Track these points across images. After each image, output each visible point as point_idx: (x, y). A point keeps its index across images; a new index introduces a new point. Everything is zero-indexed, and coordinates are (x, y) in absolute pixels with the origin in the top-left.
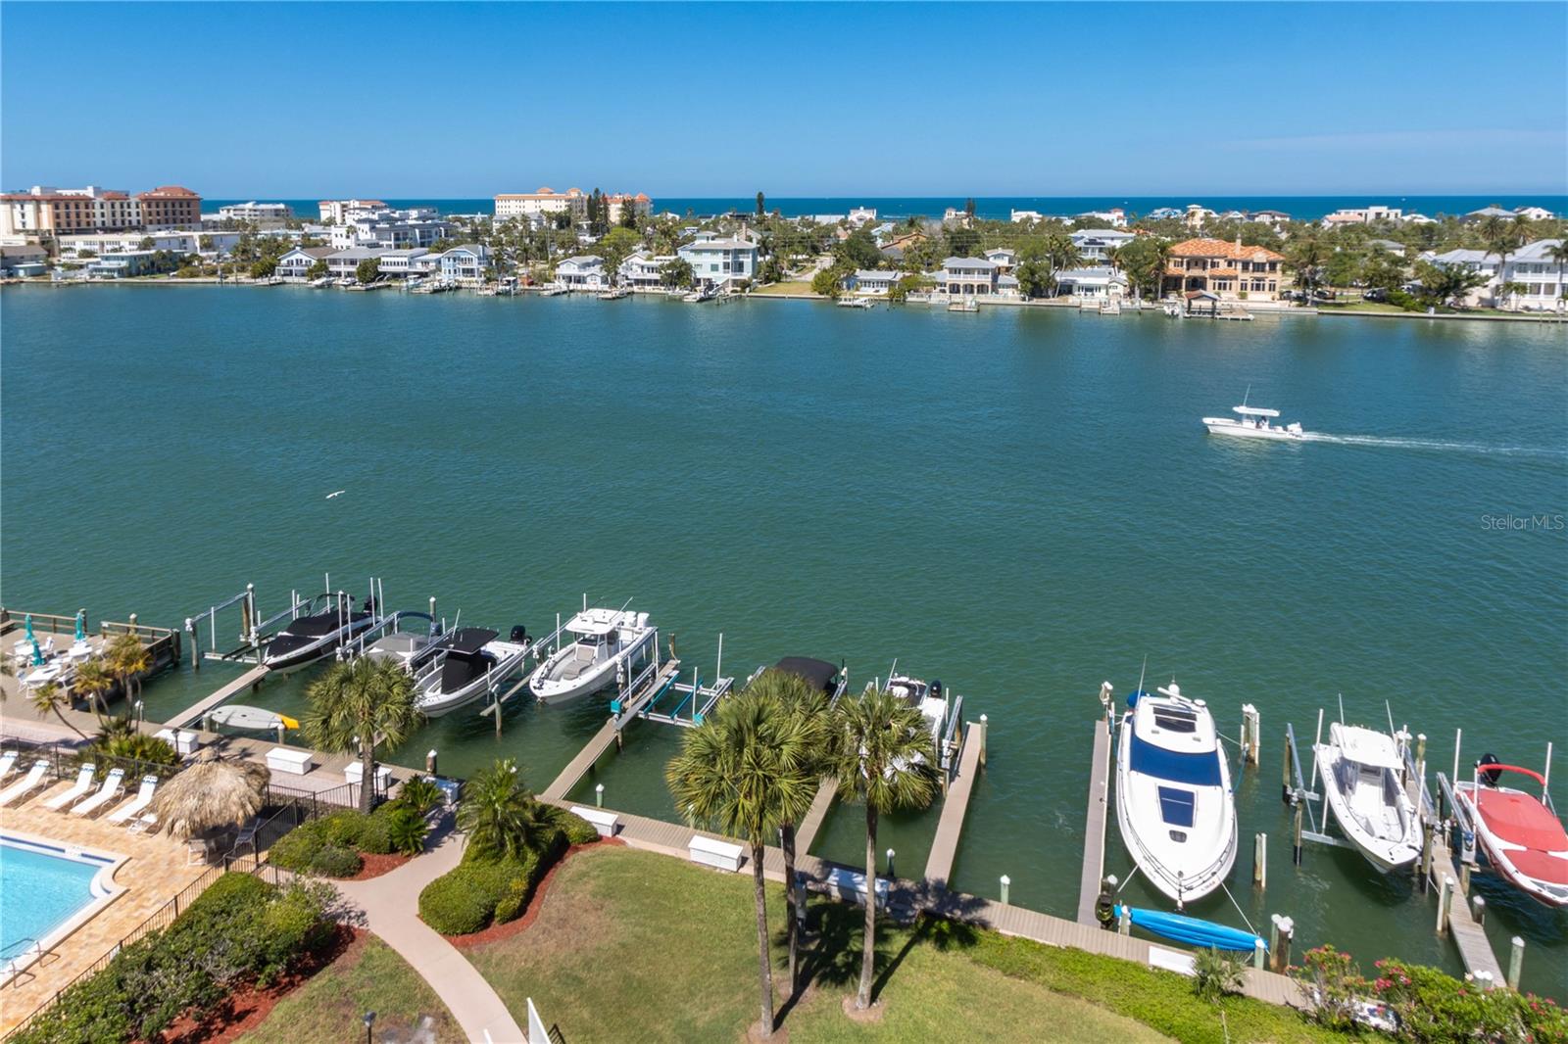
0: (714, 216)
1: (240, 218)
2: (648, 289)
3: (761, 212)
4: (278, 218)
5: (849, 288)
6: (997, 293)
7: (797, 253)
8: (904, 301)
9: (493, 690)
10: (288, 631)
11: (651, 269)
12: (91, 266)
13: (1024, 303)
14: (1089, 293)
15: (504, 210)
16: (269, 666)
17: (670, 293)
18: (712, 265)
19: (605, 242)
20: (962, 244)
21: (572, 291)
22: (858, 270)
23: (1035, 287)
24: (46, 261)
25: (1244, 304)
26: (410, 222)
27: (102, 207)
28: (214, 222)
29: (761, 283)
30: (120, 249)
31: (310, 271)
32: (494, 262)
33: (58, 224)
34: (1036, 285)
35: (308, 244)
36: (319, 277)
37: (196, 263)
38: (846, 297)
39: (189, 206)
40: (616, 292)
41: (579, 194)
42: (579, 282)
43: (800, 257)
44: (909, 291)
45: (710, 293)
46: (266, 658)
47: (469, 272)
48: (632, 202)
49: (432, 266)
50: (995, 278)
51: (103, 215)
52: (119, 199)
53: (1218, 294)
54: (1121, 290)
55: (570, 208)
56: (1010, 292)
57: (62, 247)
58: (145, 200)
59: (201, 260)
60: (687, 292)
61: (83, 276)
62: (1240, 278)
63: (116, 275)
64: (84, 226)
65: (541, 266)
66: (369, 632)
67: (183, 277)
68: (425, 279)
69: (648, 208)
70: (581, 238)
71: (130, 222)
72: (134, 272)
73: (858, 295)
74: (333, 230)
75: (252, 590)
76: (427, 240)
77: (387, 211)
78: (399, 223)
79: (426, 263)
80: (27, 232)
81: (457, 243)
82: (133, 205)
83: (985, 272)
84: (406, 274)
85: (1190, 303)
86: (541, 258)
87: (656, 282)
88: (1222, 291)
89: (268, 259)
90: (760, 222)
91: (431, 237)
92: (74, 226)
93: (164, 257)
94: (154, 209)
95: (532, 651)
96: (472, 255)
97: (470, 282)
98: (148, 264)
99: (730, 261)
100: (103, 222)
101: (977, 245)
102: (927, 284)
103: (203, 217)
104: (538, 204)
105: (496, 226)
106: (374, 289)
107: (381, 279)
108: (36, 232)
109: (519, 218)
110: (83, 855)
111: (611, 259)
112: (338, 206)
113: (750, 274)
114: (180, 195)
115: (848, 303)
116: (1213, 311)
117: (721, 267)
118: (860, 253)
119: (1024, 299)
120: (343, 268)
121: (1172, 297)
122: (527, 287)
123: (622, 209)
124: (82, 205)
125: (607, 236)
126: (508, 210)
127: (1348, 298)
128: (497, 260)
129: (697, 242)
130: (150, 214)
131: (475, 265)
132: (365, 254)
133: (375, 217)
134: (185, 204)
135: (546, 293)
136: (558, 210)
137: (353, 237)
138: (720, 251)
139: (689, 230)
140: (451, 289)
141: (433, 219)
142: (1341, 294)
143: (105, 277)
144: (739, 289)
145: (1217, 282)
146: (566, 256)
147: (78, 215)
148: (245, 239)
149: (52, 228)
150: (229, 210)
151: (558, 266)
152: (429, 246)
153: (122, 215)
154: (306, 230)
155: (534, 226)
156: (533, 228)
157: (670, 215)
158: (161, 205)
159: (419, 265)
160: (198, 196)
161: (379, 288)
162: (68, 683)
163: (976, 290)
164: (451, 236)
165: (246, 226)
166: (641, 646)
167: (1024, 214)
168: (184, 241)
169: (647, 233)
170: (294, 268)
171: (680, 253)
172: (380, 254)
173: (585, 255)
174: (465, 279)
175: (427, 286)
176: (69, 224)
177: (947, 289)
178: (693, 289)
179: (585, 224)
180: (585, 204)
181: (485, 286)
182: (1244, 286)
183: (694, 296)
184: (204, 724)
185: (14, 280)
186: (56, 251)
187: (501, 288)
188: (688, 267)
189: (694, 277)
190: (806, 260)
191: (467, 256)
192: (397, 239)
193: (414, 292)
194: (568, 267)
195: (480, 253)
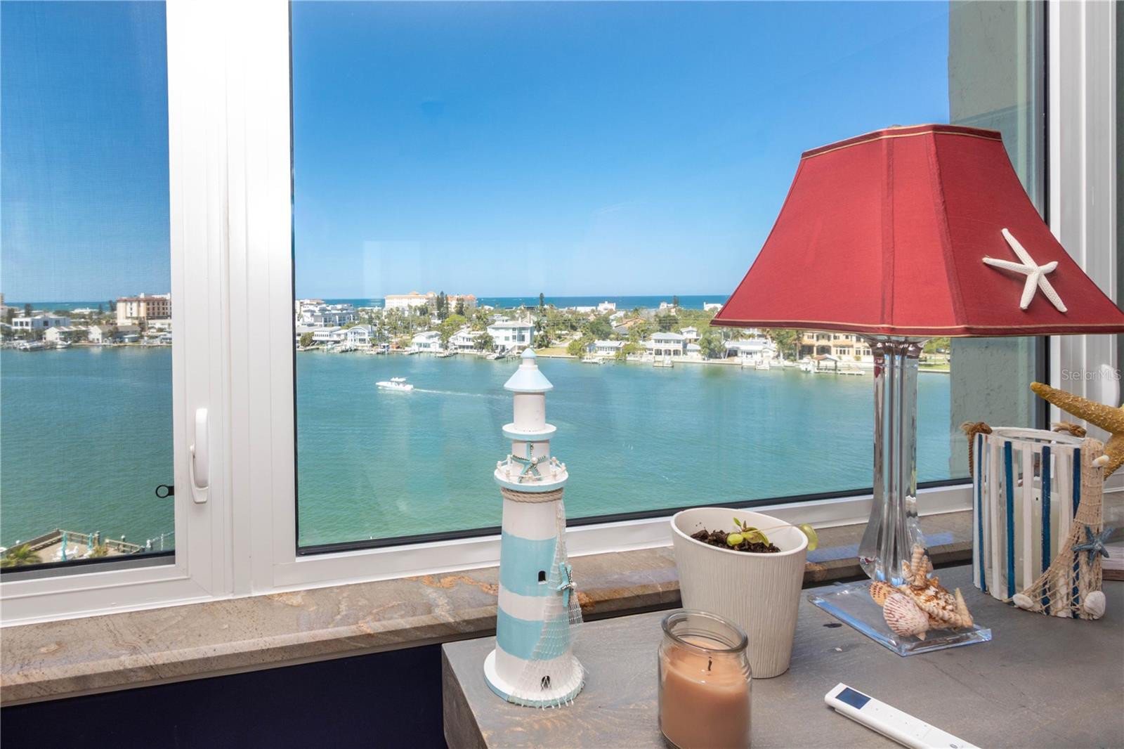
2: (466, 351)
3: (542, 305)
5: (590, 351)
6: (687, 355)
7: (561, 330)
8: (625, 360)
11: (469, 339)
12: (162, 337)
13: (704, 362)
14: (749, 356)
15: (390, 304)
17: (479, 353)
18: (506, 337)
19: (445, 323)
20: (667, 324)
21: (421, 352)
22: (596, 340)
23: (712, 353)
24: (140, 334)
25: (859, 364)
26: (334, 312)
29: (535, 348)
32: (377, 335)
33: (148, 314)
34: (712, 350)
38: (588, 357)
40: (447, 353)
41: (433, 295)
42: (425, 347)
43: (562, 332)
44: (629, 353)
45: (503, 354)
47: (364, 340)
48: (462, 300)
49: (343, 337)
50: (685, 346)
53: (840, 358)
54: (772, 354)
55: (428, 303)
56: (695, 354)
57: (150, 326)
60: (489, 353)
61: (157, 342)
62: (855, 346)
64: (161, 315)
65: (407, 337)
68: (338, 345)
69: (473, 303)
70: (432, 321)
73: (596, 356)
76: (342, 322)
77: (323, 306)
78: (327, 312)
79: (339, 335)
80: (132, 318)
81: (359, 324)
83: (678, 342)
84: (328, 341)
85: (819, 363)
86: (405, 333)
87: (472, 347)
88: (843, 356)
90: (539, 311)
91: (344, 320)
92: (156, 315)
96: (365, 331)
97: (363, 347)
99: (516, 334)
101: (676, 325)
102: (640, 349)
104: (409, 301)
105: (384, 314)
106: (309, 350)
107: (314, 344)
109: (396, 309)
111: (445, 334)
113: (529, 343)
115: (588, 361)
116: (836, 369)
117: (511, 338)
118: (600, 329)
119: (704, 359)
121: (806, 359)
122: (395, 349)
123: (456, 304)
124: (161, 303)
125: (447, 319)
126: (393, 304)
127: (935, 361)
128: (379, 334)
129: (496, 323)
131: (366, 337)
132: (306, 330)
133: (314, 310)
135: (406, 353)
136: (419, 305)
137: (300, 321)
138: (510, 328)
139: (496, 316)
140: (351, 350)
141: (347, 310)
142: (930, 358)
144: (521, 351)
145: (839, 349)
146: (421, 332)
147: (159, 309)
149: (145, 315)
151: (415, 337)
152: (343, 326)
155: (405, 314)
156: (405, 316)
159: (335, 336)
161: (312, 349)
163: (672, 353)
164: (357, 320)
167: (712, 306)
169: (472, 318)
171: (488, 330)
172: (314, 330)
173: (432, 331)
174: (361, 345)
175: (338, 348)
176: (154, 314)
177: (653, 352)
178: (493, 351)
179: (435, 312)
180: (436, 301)
181: (371, 348)
182: (858, 352)
183: (493, 356)
185: (122, 344)
186: (146, 328)
187: (380, 350)
188: (491, 338)
189: (494, 344)
190: (567, 334)
191: (362, 331)
192: (325, 321)
193: (331, 351)
194: (421, 338)
195: (371, 330)
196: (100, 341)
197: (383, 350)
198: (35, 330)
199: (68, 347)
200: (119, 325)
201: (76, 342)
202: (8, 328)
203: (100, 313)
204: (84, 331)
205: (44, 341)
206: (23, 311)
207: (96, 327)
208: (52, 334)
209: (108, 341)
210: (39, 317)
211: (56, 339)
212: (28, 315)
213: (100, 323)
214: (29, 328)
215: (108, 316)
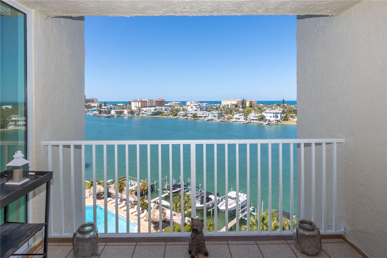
0: (272, 105)
2: (255, 121)
3: (284, 104)
4: (179, 105)
7: (293, 114)
9: (211, 206)
11: (255, 117)
12: (146, 114)
16: (168, 193)
17: (260, 122)
18: (270, 116)
19: (245, 110)
21: (237, 121)
24: (139, 112)
26: (203, 106)
27: (149, 103)
28: (167, 105)
29: (283, 121)
30: (151, 111)
31: (183, 115)
33: (141, 106)
35: (184, 110)
36: (185, 117)
40: (247, 122)
41: (240, 100)
42: (238, 119)
43: (293, 115)
45: (269, 123)
46: (168, 191)
48: (252, 102)
49: (207, 115)
51: (149, 104)
52: (151, 101)
55: (237, 103)
57: (142, 110)
59: (164, 113)
60: (264, 122)
61: (145, 115)
63: (150, 115)
64: (145, 106)
65: (231, 115)
66: (187, 189)
67: (161, 116)
68: (206, 118)
69: (256, 103)
70: (240, 109)
71: (153, 105)
72: (153, 115)
74: (188, 107)
75: (167, 178)
76: (207, 109)
77: (199, 103)
78: (201, 106)
80: (136, 107)
81: (213, 110)
82: (154, 102)
84: (202, 116)
86: (231, 114)
87: (256, 120)
89: (176, 113)
90: (283, 106)
92: (144, 106)
93: (158, 112)
95: (219, 199)
97: (215, 119)
98: (155, 113)
99: (275, 115)
103: (165, 105)
104: (231, 102)
105: (221, 107)
106: (195, 119)
107: (197, 117)
108: (138, 107)
109: (226, 105)
110: (134, 223)
111: (246, 115)
112: (190, 102)
113: (280, 119)
114: (162, 100)
117: (272, 117)
120: (190, 115)
122: (227, 120)
123: (249, 103)
124: (145, 102)
125: (246, 109)
126: (224, 103)
128: (221, 114)
129: (266, 111)
130: (156, 104)
131: (216, 115)
132: (194, 112)
133: (197, 105)
134: (162, 102)
135: (231, 121)
136: (235, 103)
137: (192, 109)
138: (272, 113)
140: (211, 120)
141: (208, 105)
143: (148, 116)
144: (277, 122)
146: (236, 113)
147: (145, 104)
148: (172, 109)
150: (170, 103)
151: (234, 116)
152: (207, 111)
154: (184, 107)
156: (229, 107)
157: (261, 105)
158: (158, 102)
159: (205, 115)
160: (165, 100)
161: (197, 119)
162: (135, 190)
165: (173, 106)
166: (244, 202)
168: (162, 109)
169: (255, 109)
170: (181, 115)
171: (263, 113)
172: (197, 112)
173: (240, 113)
174: (214, 118)
175: (206, 119)
176: (143, 106)
178: (265, 121)
179: (241, 106)
180: (241, 102)
181: (218, 119)
183: (265, 123)
184: (156, 202)
185: (134, 116)
186: (141, 111)
187: (221, 120)
188: (264, 116)
189: (266, 119)
190: (295, 116)
191: (215, 113)
192: (201, 109)
193: (204, 120)
194: (237, 116)
195: (217, 112)
196: (127, 115)
197: (223, 120)
198: (108, 111)
199: (118, 116)
200: (132, 109)
201: (120, 115)
202: (100, 110)
203: (126, 105)
204: (122, 111)
205: (110, 114)
206: (104, 104)
207: (126, 110)
208: (113, 112)
209: (129, 115)
210: (109, 106)
211: (114, 114)
212: (105, 106)
213: (127, 109)
214: (106, 110)
215: (129, 106)
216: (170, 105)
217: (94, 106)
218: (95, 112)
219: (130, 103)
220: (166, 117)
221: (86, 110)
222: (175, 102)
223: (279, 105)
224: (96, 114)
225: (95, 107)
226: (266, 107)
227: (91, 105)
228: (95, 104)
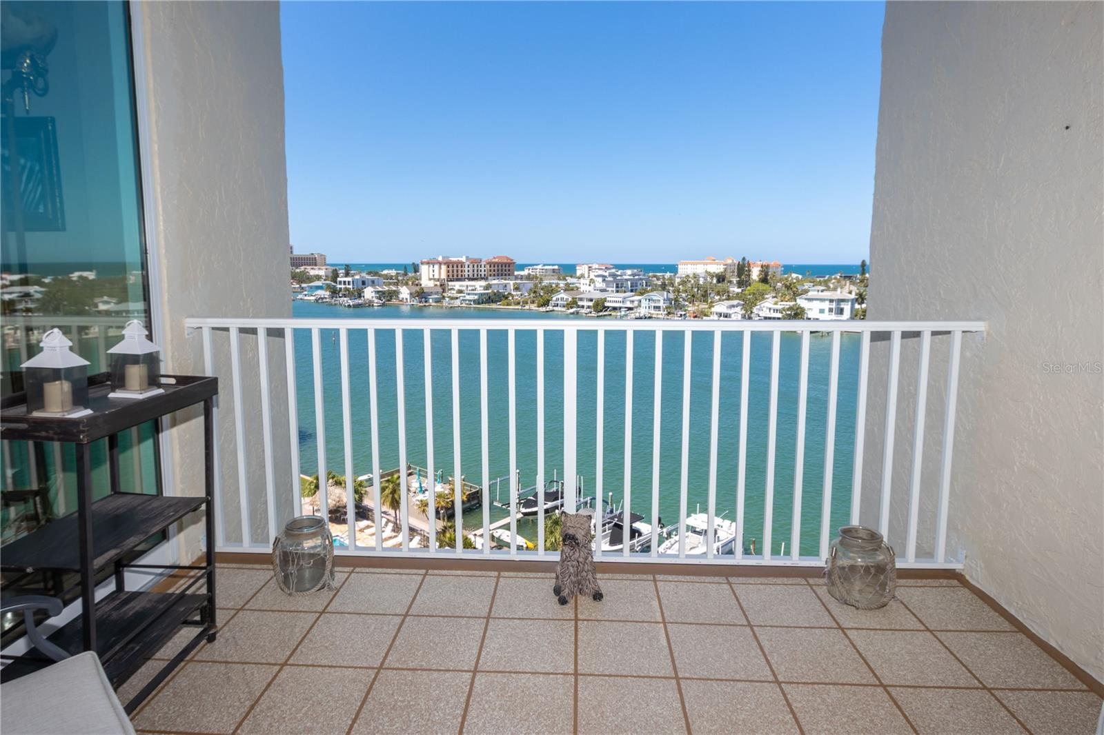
0: (827, 276)
1: (534, 273)
3: (863, 273)
4: (554, 274)
10: (533, 497)
11: (776, 311)
12: (461, 298)
15: (683, 270)
16: (522, 513)
18: (820, 312)
19: (747, 292)
24: (442, 295)
26: (625, 277)
27: (468, 267)
28: (522, 276)
30: (475, 290)
31: (567, 304)
32: (673, 302)
33: (448, 276)
35: (568, 289)
36: (572, 308)
37: (510, 298)
39: (509, 267)
41: (733, 261)
42: (726, 317)
46: (521, 509)
47: (658, 308)
48: (767, 267)
49: (636, 304)
51: (468, 271)
52: (476, 263)
55: (725, 270)
57: (449, 287)
58: (488, 263)
59: (513, 296)
61: (457, 303)
63: (472, 303)
65: (704, 306)
67: (504, 305)
68: (631, 312)
69: (779, 270)
70: (731, 289)
71: (481, 275)
72: (480, 301)
74: (582, 281)
76: (634, 288)
77: (613, 271)
78: (619, 278)
79: (633, 302)
80: (434, 279)
81: (652, 291)
82: (483, 266)
84: (620, 308)
86: (704, 301)
89: (546, 297)
90: (862, 281)
91: (637, 286)
92: (455, 277)
93: (495, 294)
94: (492, 268)
95: (662, 532)
96: (660, 298)
97: (657, 315)
98: (487, 298)
99: (834, 306)
100: (469, 275)
103: (516, 273)
104: (705, 267)
105: (678, 280)
106: (601, 316)
107: (606, 310)
108: (438, 280)
109: (691, 276)
111: (749, 305)
112: (587, 267)
113: (848, 316)
114: (505, 261)
117: (827, 311)
120: (586, 303)
122: (691, 319)
123: (760, 271)
124: (459, 266)
125: (749, 288)
126: (686, 270)
128: (675, 301)
129: (810, 294)
130: (490, 271)
131: (661, 304)
132: (598, 295)
133: (607, 274)
136: (717, 271)
137: (592, 285)
138: (827, 300)
139: (807, 286)
140: (646, 318)
141: (639, 275)
143: (467, 304)
146: (720, 300)
147: (457, 271)
148: (536, 286)
149: (446, 278)
150: (529, 269)
151: (713, 306)
152: (635, 292)
153: (478, 271)
154: (568, 281)
155: (701, 281)
156: (701, 283)
157: (794, 275)
158: (496, 266)
159: (628, 302)
160: (515, 262)
161: (604, 315)
164: (649, 286)
165: (537, 278)
166: (731, 542)
168: (506, 286)
169: (777, 287)
170: (559, 302)
171: (799, 301)
172: (607, 296)
173: (732, 300)
174: (655, 312)
175: (631, 315)
176: (453, 276)
179: (735, 280)
180: (736, 267)
181: (666, 317)
185: (427, 304)
186: (447, 290)
188: (803, 310)
189: (806, 315)
191: (657, 298)
192: (617, 287)
193: (625, 318)
194: (721, 307)
195: (666, 297)
196: (409, 300)
198: (355, 289)
199: (383, 305)
200: (423, 286)
201: (389, 301)
202: (335, 286)
203: (406, 274)
204: (395, 291)
205: (362, 298)
206: (343, 271)
207: (404, 287)
208: (369, 293)
209: (415, 301)
210: (357, 277)
211: (372, 297)
212: (347, 275)
213: (407, 284)
214: (351, 286)
215: (413, 277)
216: (529, 274)
217: (318, 275)
218: (321, 293)
219: (416, 269)
220: (517, 307)
221: (295, 288)
222: (544, 265)
223: (850, 278)
224: (322, 299)
225: (318, 278)
226: (811, 282)
227: (307, 272)
228: (319, 269)
